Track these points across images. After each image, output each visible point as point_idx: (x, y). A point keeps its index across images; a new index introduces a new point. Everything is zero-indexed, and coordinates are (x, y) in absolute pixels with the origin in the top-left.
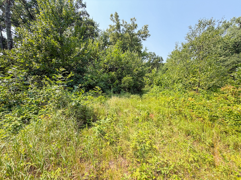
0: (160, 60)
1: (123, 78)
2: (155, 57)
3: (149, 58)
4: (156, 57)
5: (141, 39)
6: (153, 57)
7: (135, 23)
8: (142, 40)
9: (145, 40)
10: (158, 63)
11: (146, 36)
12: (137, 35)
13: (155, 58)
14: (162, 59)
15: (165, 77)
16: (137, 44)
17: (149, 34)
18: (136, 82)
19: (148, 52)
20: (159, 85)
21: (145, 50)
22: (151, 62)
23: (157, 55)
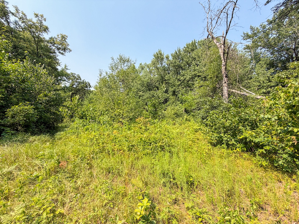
0: (86, 85)
1: (10, 108)
2: (79, 81)
3: (71, 81)
4: (82, 81)
5: (56, 51)
6: (78, 81)
7: (44, 23)
8: (58, 53)
9: (62, 54)
10: (85, 89)
11: (65, 49)
12: (48, 42)
13: (80, 83)
14: (89, 85)
15: (91, 108)
16: (48, 55)
17: (69, 47)
18: (44, 114)
19: (69, 72)
20: (84, 118)
21: (64, 68)
22: (74, 86)
23: (82, 79)
